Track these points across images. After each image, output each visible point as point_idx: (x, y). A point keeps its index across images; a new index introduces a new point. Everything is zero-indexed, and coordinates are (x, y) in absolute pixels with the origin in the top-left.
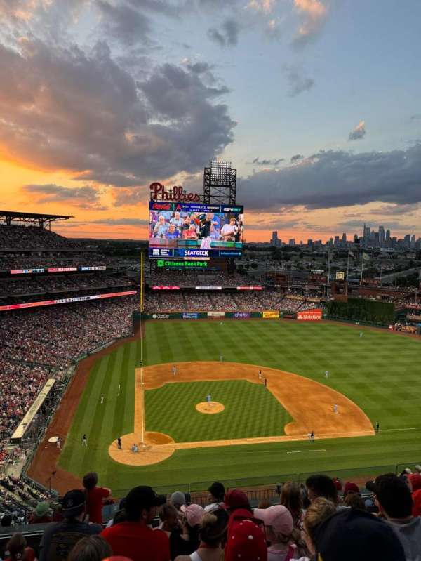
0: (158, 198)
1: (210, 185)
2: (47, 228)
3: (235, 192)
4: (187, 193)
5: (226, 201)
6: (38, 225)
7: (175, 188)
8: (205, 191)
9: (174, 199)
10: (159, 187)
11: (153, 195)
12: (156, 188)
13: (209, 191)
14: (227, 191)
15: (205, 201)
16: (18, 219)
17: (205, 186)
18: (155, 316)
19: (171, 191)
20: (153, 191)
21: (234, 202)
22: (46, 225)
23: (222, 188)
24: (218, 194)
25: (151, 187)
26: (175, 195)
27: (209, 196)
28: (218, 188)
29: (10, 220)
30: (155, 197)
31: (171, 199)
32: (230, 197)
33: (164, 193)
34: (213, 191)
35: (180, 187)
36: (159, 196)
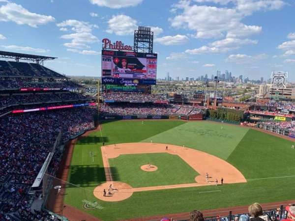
0: (107, 48)
1: (138, 41)
2: (41, 64)
3: (152, 46)
4: (125, 45)
5: (147, 51)
6: (35, 62)
7: (117, 42)
8: (135, 44)
9: (117, 49)
10: (107, 41)
11: (104, 46)
12: (106, 42)
13: (137, 44)
14: (147, 45)
15: (134, 50)
16: (23, 58)
17: (135, 41)
18: (106, 118)
19: (114, 44)
20: (104, 43)
21: (152, 51)
22: (40, 63)
23: (145, 43)
24: (142, 47)
25: (103, 41)
26: (117, 46)
27: (137, 47)
28: (142, 43)
29: (18, 59)
30: (105, 47)
31: (114, 48)
32: (149, 48)
33: (110, 45)
34: (140, 44)
35: (120, 42)
36: (108, 47)
